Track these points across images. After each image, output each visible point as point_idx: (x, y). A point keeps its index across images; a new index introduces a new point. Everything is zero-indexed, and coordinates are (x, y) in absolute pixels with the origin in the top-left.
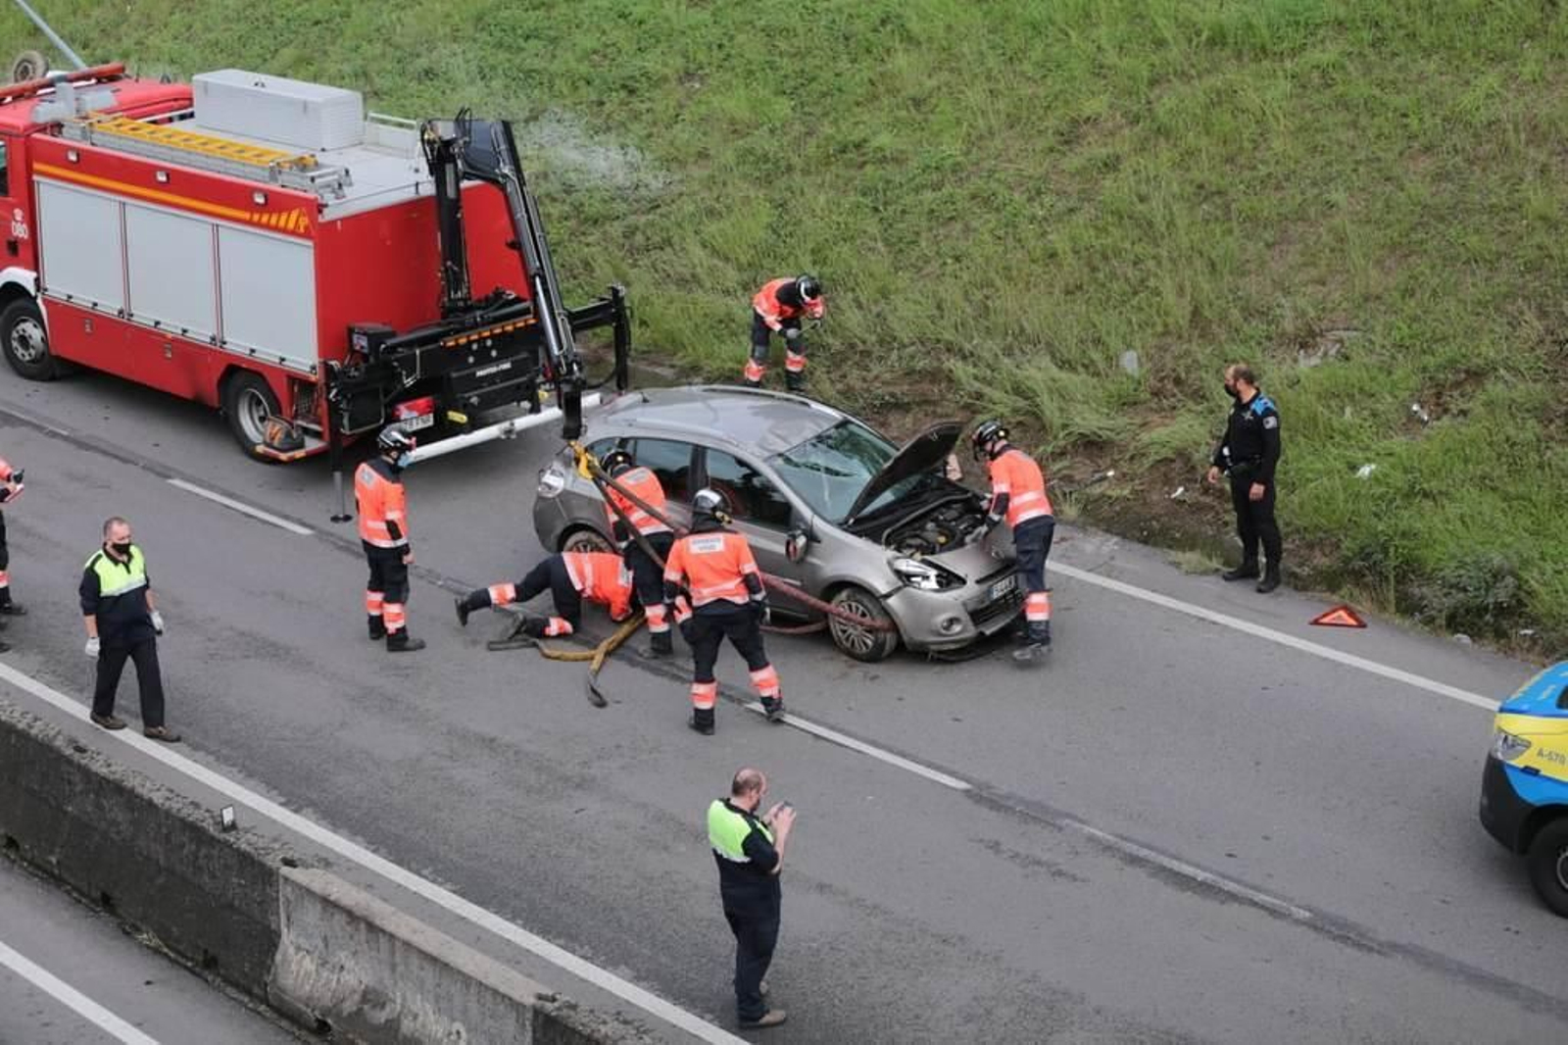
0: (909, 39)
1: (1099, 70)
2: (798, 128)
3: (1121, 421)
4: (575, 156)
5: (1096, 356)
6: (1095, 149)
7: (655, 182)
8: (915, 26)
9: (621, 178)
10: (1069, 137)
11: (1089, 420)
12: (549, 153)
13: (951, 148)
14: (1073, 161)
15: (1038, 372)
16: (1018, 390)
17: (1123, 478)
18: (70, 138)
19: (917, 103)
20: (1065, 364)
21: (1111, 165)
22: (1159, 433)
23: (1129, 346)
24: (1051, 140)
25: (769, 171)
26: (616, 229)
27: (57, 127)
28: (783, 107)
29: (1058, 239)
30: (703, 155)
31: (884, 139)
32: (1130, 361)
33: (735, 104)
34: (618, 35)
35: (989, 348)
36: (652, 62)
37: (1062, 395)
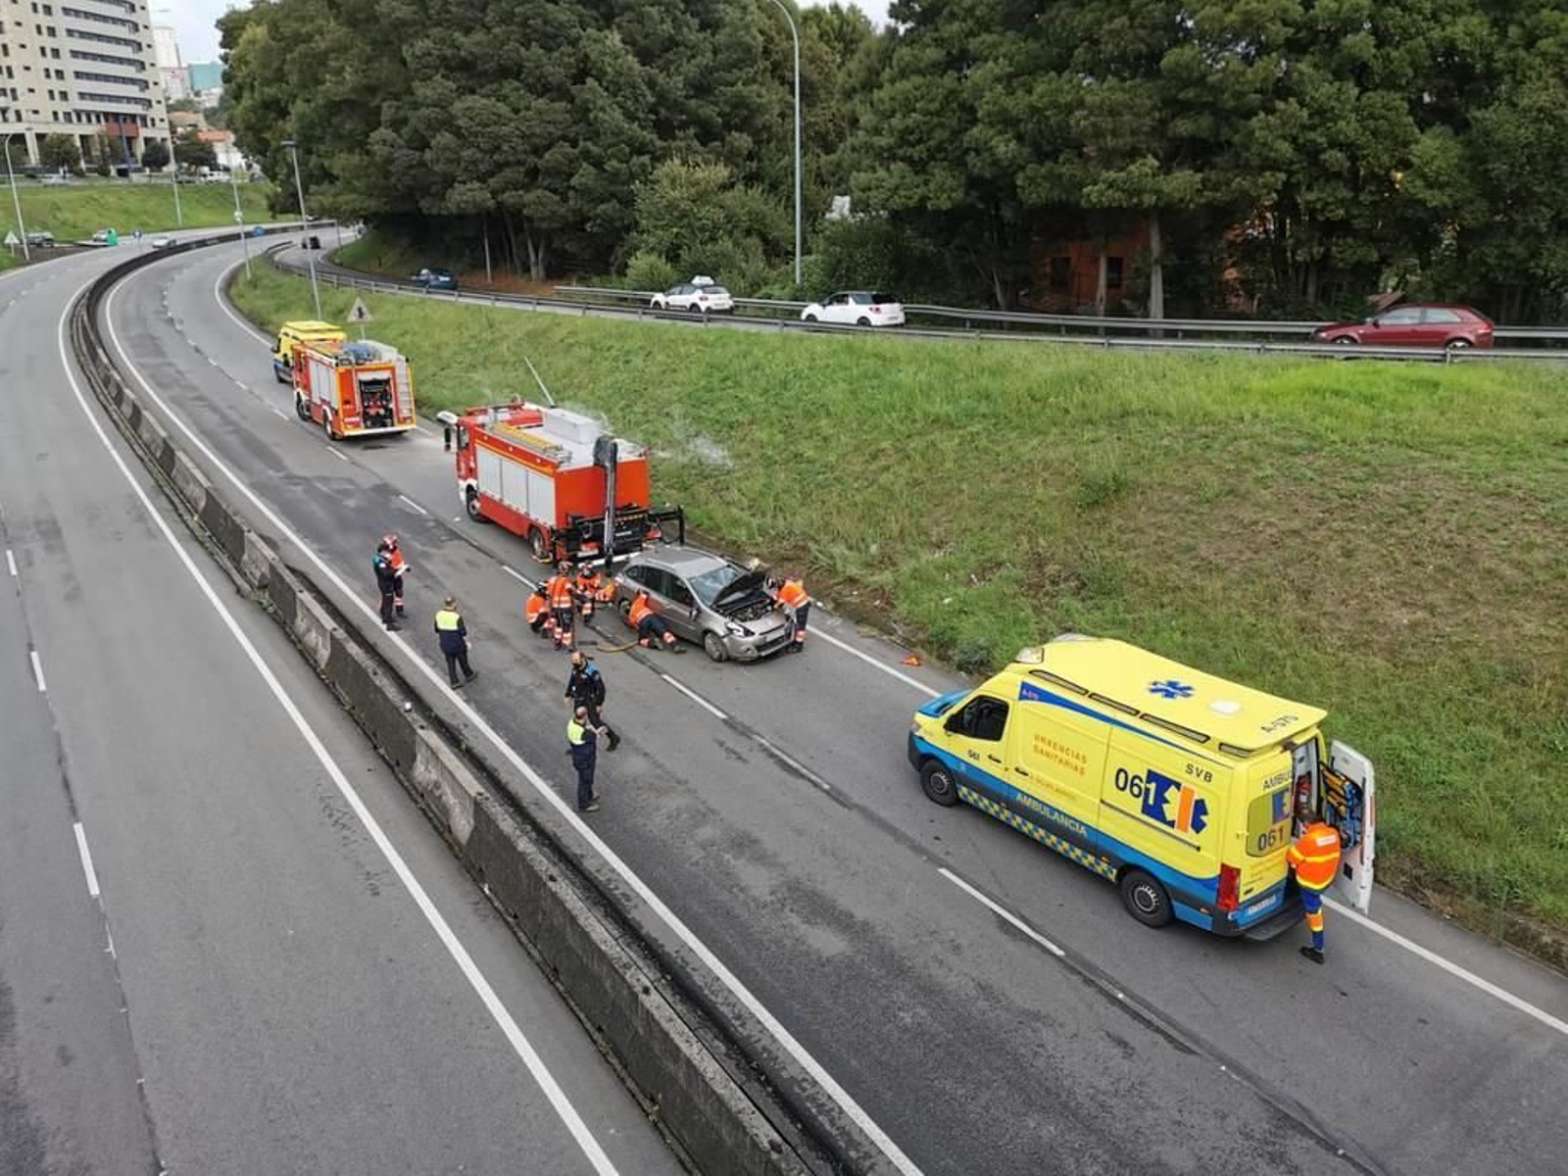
0: (828, 414)
1: (891, 430)
2: (783, 447)
3: (864, 572)
4: (707, 452)
5: (863, 547)
6: (883, 462)
7: (730, 464)
8: (831, 409)
9: (720, 462)
10: (874, 457)
11: (853, 571)
12: (699, 451)
13: (832, 458)
14: (873, 467)
15: (839, 549)
16: (832, 557)
17: (860, 595)
18: (487, 432)
19: (825, 439)
20: (850, 548)
21: (887, 468)
22: (876, 578)
23: (875, 542)
24: (867, 457)
25: (769, 463)
26: (712, 482)
27: (483, 426)
28: (780, 437)
29: (858, 498)
30: (749, 455)
31: (810, 453)
32: (874, 548)
33: (763, 436)
34: (734, 404)
35: (825, 538)
36: (740, 417)
37: (845, 559)
